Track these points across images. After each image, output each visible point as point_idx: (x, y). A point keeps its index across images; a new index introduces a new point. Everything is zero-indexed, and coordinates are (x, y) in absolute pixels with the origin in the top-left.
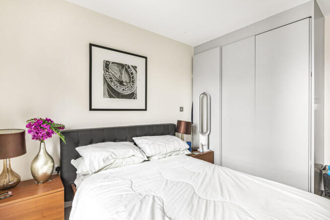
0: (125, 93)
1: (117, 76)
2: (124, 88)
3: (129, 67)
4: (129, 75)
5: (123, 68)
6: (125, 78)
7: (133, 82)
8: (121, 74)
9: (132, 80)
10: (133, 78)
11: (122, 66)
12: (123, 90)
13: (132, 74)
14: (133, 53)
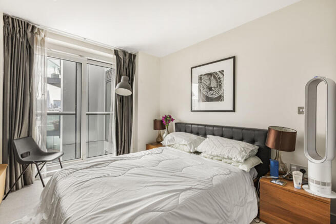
0: (214, 97)
1: (207, 84)
2: (212, 92)
3: (217, 74)
4: (217, 80)
5: (212, 76)
6: (214, 84)
7: (220, 85)
8: (210, 81)
9: (219, 83)
10: (220, 82)
11: (210, 75)
12: (212, 94)
13: (219, 78)
14: (225, 58)
